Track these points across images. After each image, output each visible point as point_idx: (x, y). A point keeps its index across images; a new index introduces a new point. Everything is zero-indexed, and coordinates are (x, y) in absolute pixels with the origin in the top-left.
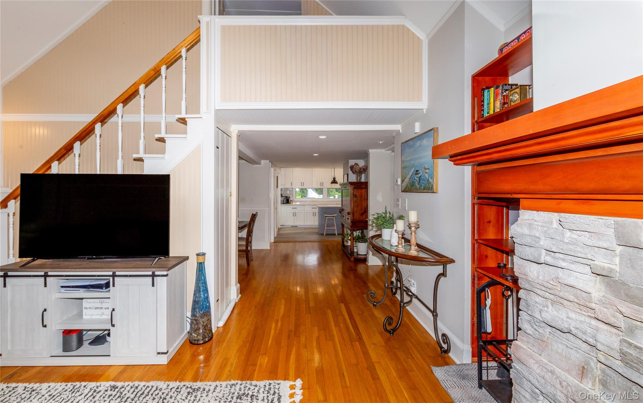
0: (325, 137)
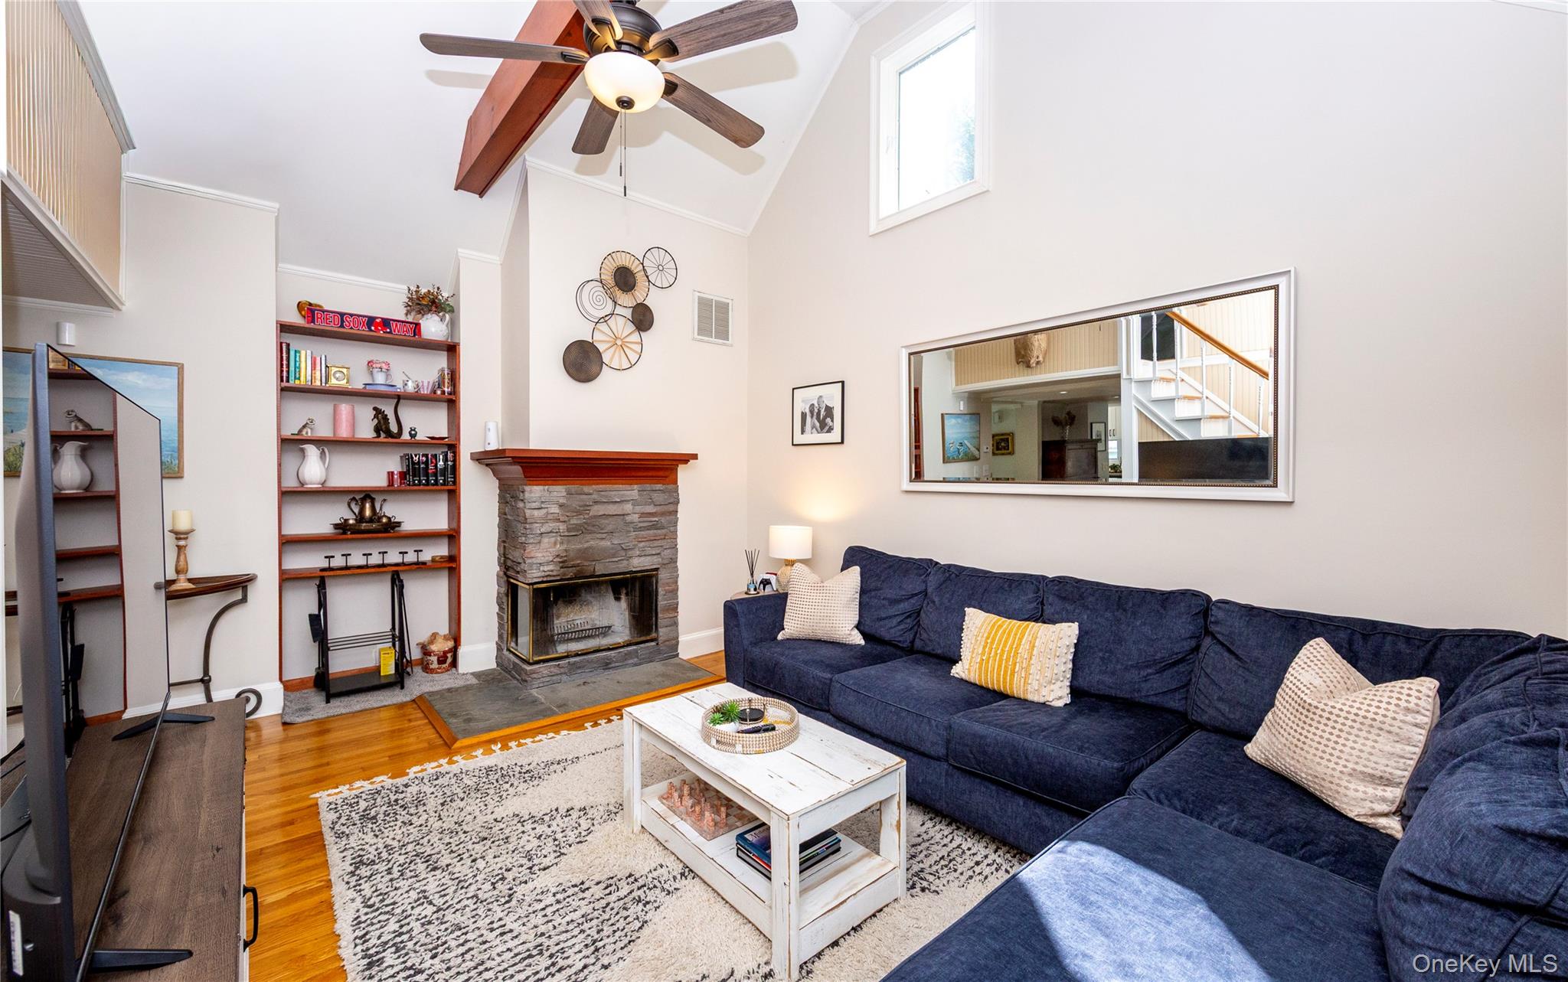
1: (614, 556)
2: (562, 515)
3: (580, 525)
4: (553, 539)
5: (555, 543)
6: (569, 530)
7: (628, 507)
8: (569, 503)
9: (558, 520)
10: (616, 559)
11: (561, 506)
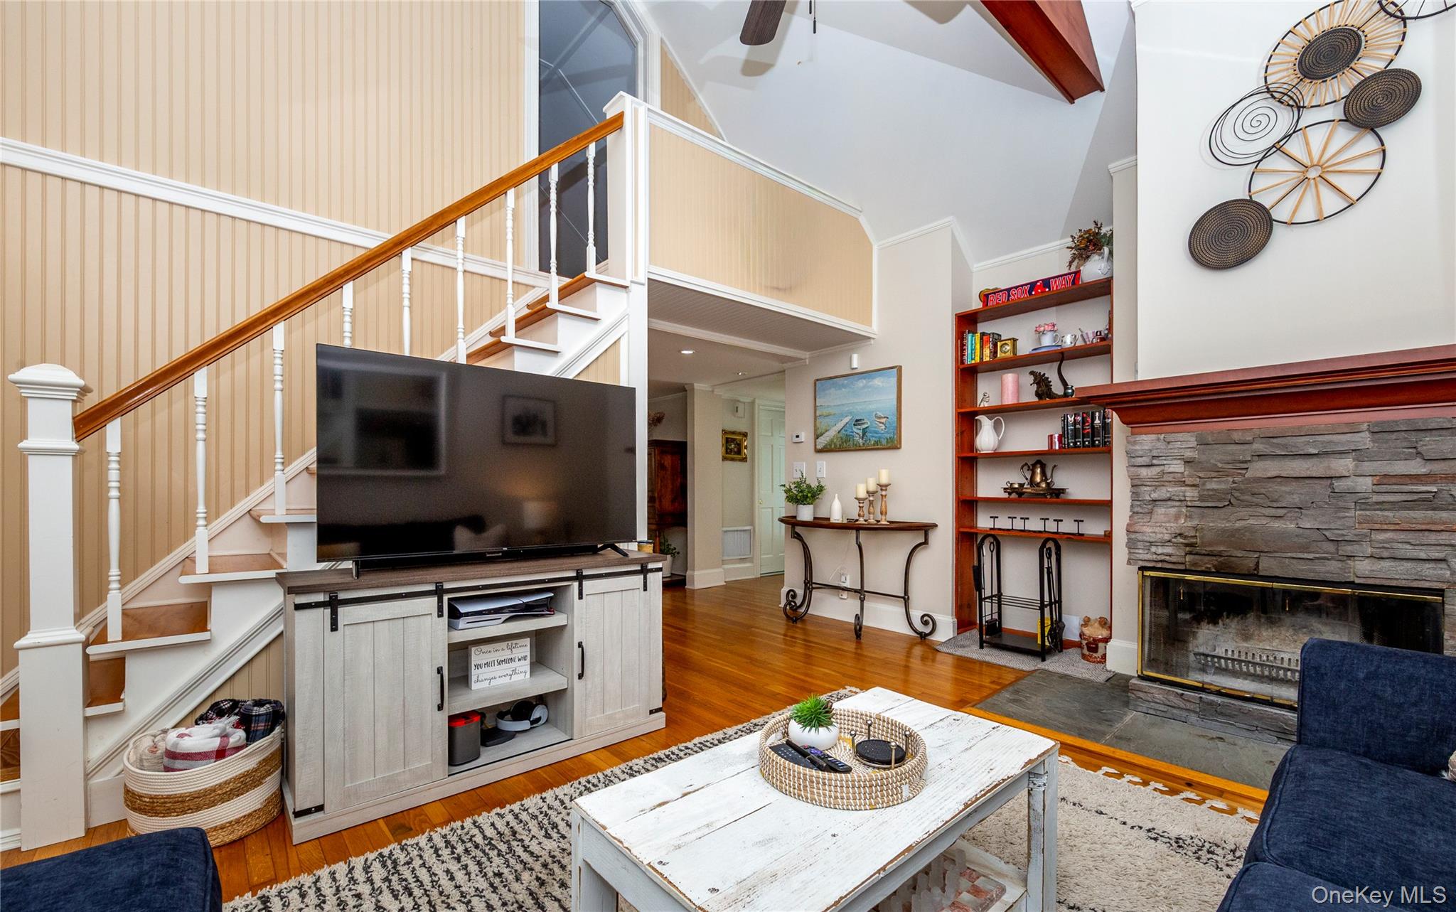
0: (691, 352)
1: (1305, 548)
2: (1190, 476)
3: (1225, 492)
4: (1173, 511)
5: (1177, 517)
6: (1201, 498)
7: (1344, 465)
8: (1203, 458)
9: (1184, 484)
10: (1311, 556)
11: (1188, 462)
